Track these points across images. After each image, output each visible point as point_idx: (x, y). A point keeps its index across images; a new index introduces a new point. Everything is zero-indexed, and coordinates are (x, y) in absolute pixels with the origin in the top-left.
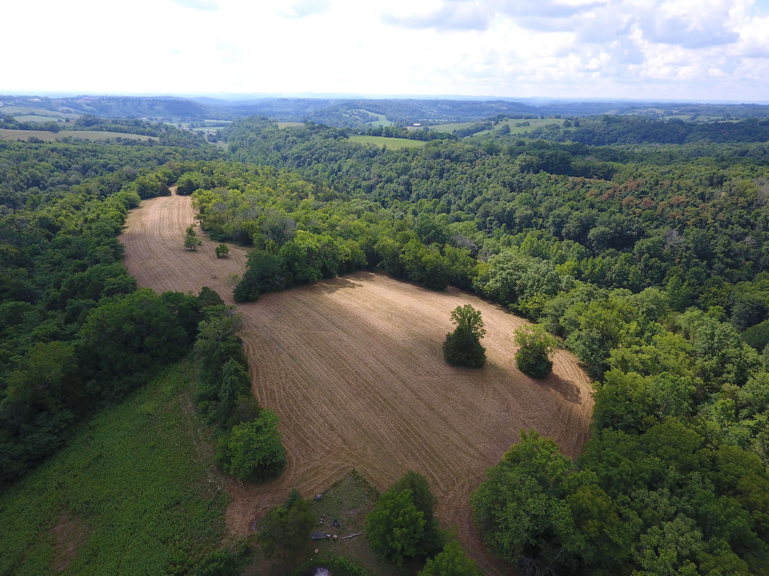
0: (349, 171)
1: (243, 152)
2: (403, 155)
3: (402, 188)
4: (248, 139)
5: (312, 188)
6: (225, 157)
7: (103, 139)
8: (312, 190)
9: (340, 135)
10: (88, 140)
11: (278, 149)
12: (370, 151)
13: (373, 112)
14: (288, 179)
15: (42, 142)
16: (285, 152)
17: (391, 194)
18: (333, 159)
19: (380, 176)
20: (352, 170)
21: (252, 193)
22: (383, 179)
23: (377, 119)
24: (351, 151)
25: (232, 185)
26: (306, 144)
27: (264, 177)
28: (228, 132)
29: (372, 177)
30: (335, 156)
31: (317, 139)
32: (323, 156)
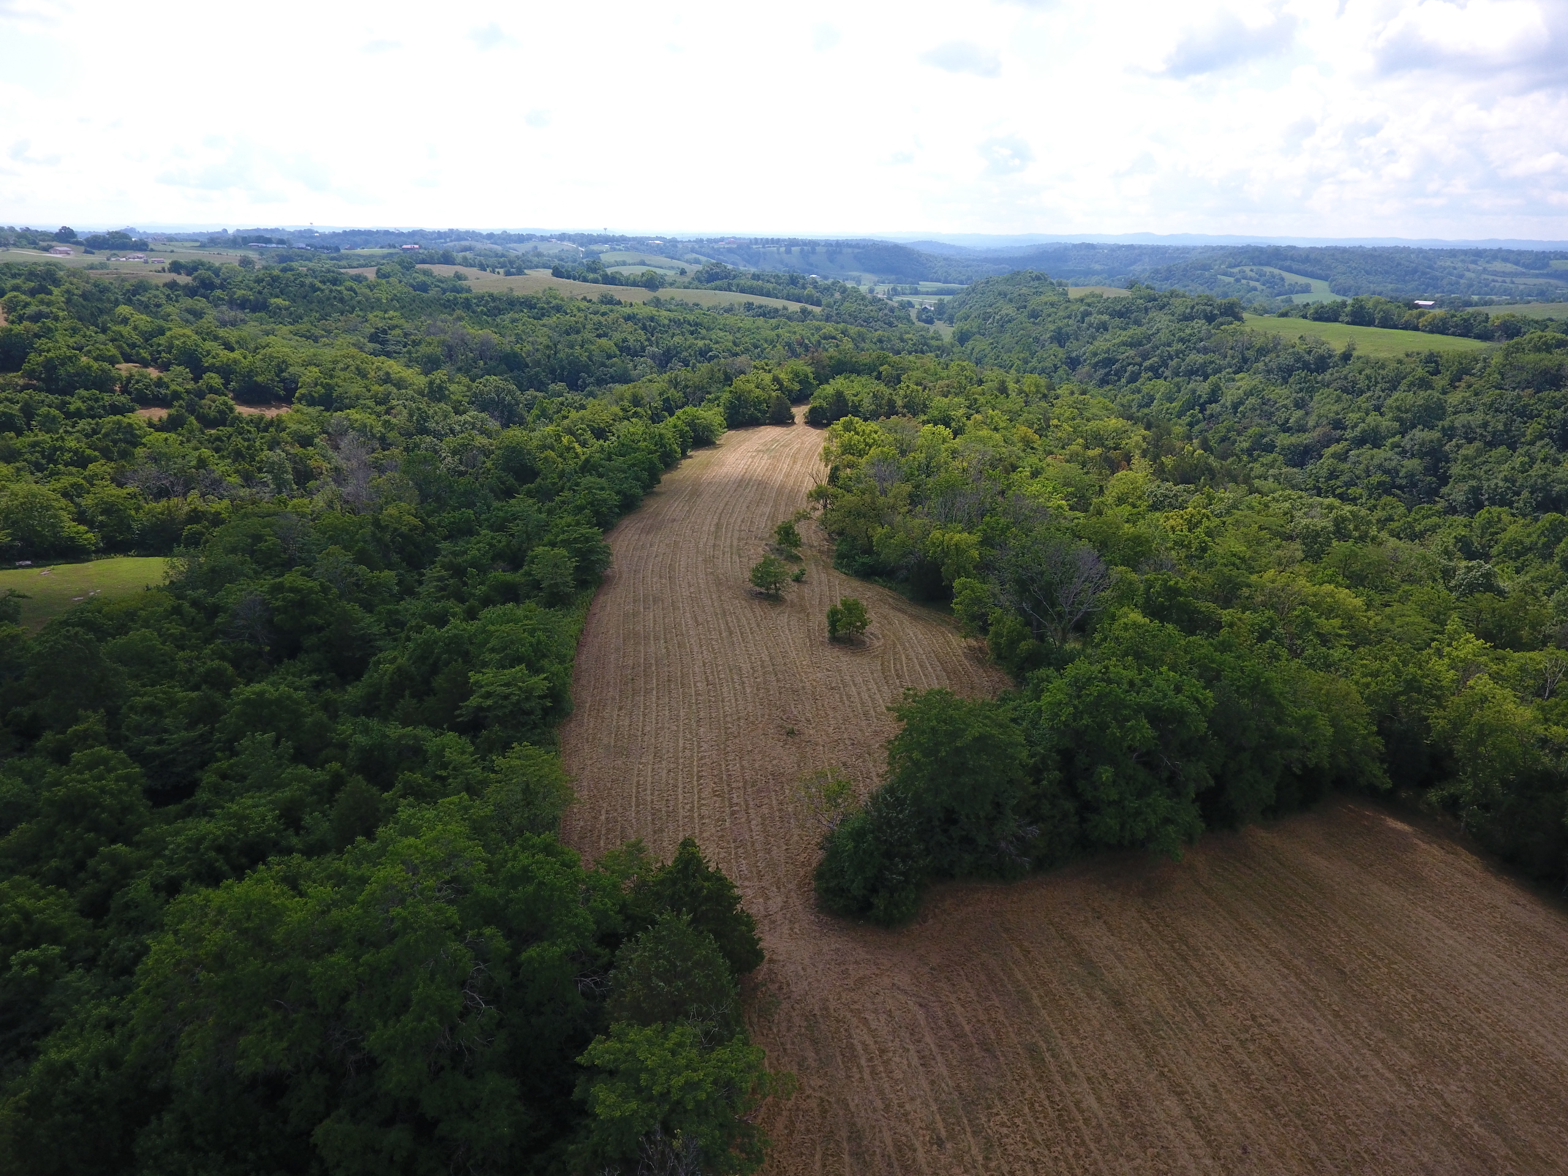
0: (1241, 403)
1: (979, 344)
2: (1420, 372)
3: (1412, 464)
4: (997, 317)
5: (1144, 438)
6: (941, 350)
7: (724, 305)
8: (1144, 445)
9: (1222, 314)
10: (698, 305)
11: (1059, 342)
12: (1307, 357)
13: (1297, 272)
14: (1081, 409)
15: (619, 303)
16: (1075, 348)
17: (1375, 479)
18: (1198, 370)
19: (1338, 425)
20: (1252, 401)
21: (981, 440)
22: (1349, 434)
23: (1306, 290)
24: (1250, 354)
25: (936, 413)
26: (1130, 332)
27: (1020, 401)
28: (960, 305)
29: (1311, 424)
30: (1204, 365)
31: (1161, 322)
32: (1173, 363)
